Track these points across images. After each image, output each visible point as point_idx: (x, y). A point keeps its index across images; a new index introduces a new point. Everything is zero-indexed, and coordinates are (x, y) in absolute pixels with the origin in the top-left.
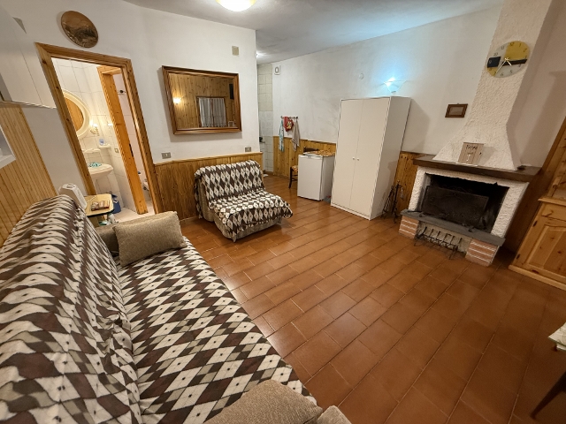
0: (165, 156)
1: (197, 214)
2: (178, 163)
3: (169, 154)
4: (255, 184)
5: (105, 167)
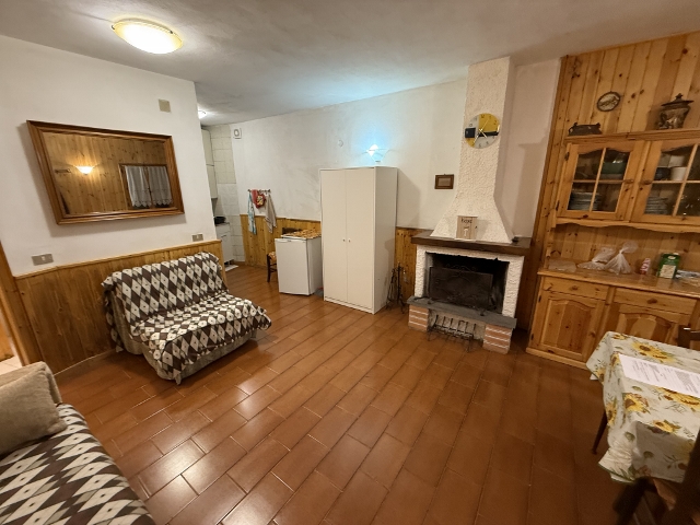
2: (69, 268)
3: (49, 256)
4: (212, 286)
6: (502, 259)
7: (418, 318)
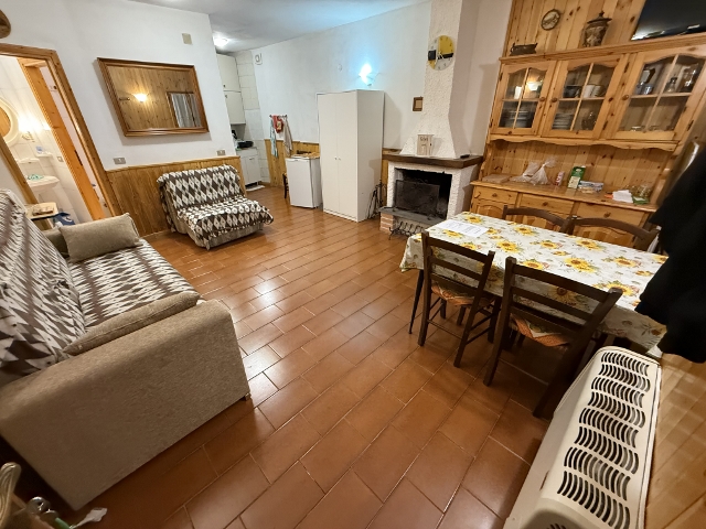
0: (117, 161)
1: (169, 227)
2: (136, 169)
3: (123, 159)
4: (232, 191)
5: (48, 179)
6: (447, 172)
7: (386, 223)
